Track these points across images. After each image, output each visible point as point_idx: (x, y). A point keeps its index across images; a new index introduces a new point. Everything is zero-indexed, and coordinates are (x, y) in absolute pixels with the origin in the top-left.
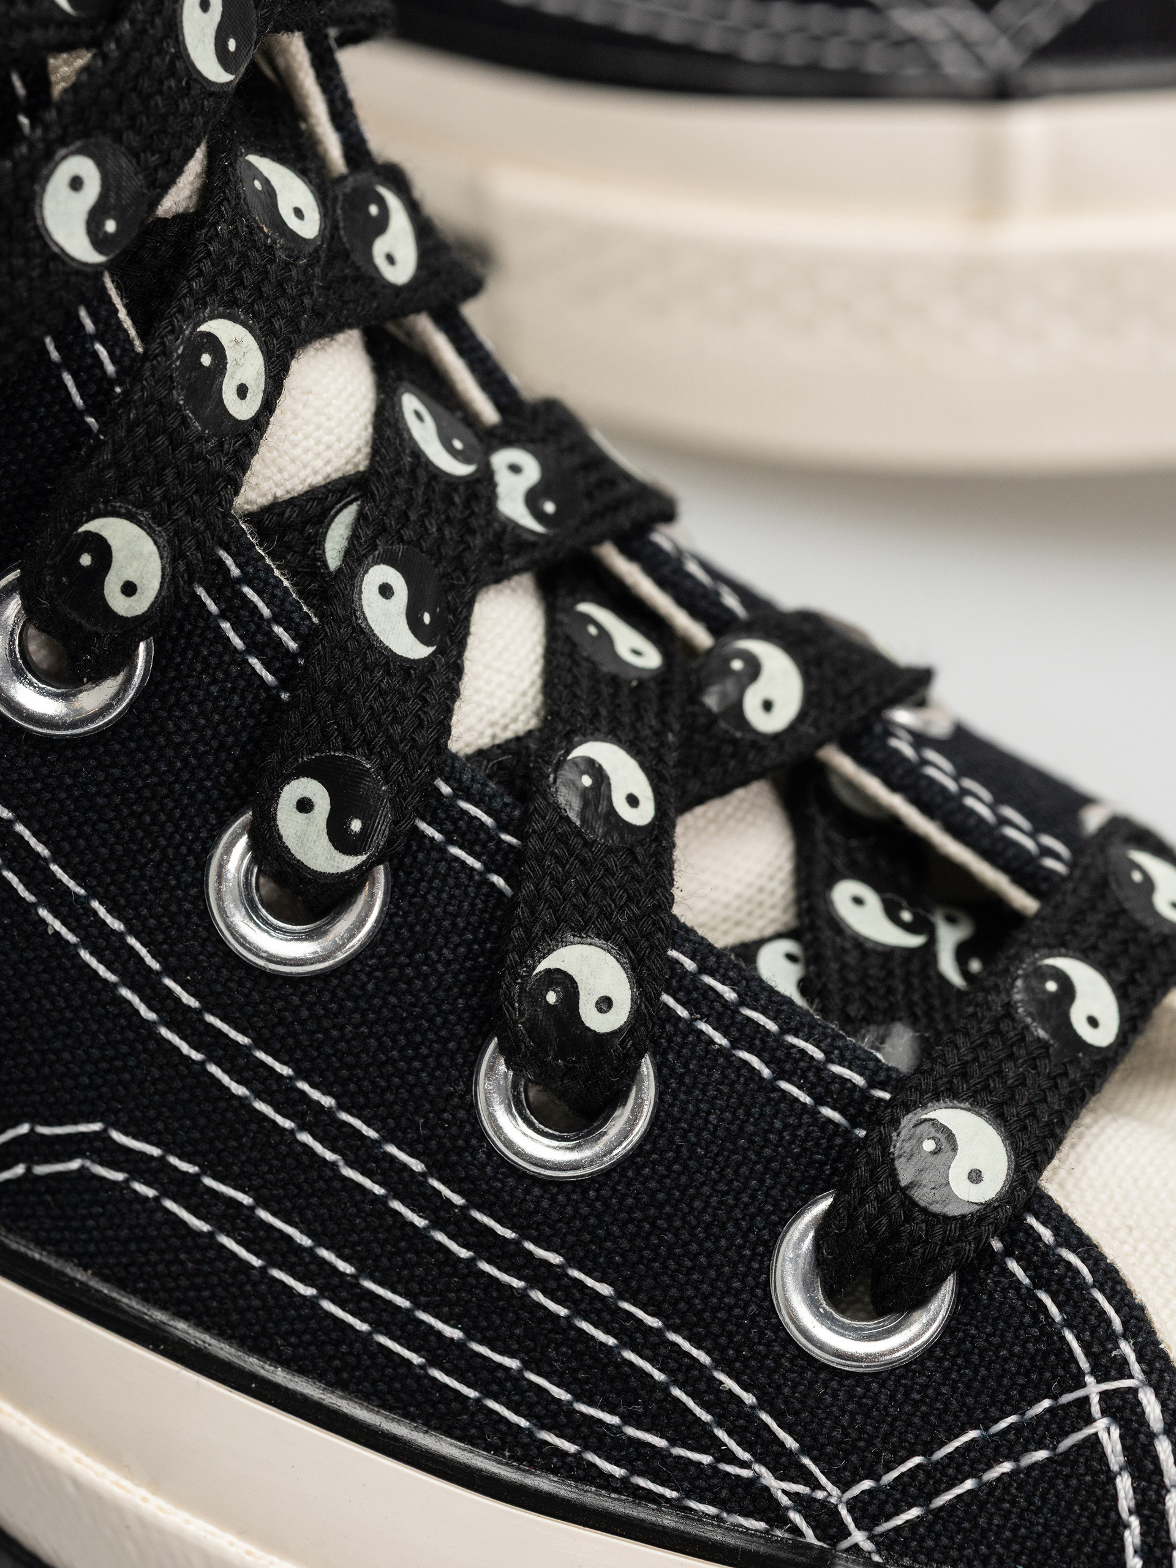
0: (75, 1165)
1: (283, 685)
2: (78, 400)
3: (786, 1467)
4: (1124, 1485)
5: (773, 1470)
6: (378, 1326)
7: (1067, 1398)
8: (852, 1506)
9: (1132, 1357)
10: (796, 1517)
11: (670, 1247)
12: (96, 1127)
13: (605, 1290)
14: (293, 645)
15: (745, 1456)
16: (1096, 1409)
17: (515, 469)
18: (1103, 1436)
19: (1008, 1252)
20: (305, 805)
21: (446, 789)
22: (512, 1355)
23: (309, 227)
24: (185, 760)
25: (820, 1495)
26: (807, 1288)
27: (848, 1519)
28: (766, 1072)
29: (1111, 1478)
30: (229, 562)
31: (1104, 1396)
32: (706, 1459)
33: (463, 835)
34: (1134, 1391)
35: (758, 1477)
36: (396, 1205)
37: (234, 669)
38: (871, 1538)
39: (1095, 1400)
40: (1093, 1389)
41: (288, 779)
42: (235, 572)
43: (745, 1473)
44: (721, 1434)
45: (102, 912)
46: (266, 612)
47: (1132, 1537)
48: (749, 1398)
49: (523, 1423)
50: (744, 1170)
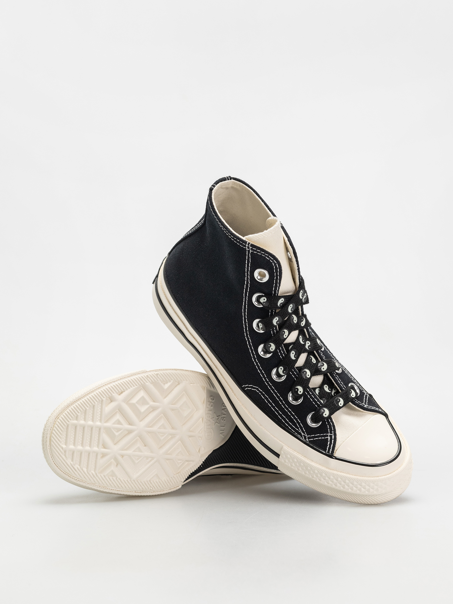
0: (255, 390)
1: (282, 359)
2: (272, 333)
3: (304, 432)
4: (329, 442)
5: (302, 432)
6: (275, 411)
7: (327, 434)
8: (308, 437)
9: (333, 433)
10: (303, 436)
11: (300, 412)
12: (258, 387)
13: (294, 414)
14: (284, 356)
15: (301, 430)
16: (329, 436)
17: (308, 343)
18: (329, 438)
19: (326, 421)
20: (281, 369)
21: (293, 370)
22: (285, 417)
23: (295, 322)
24: (273, 362)
25: (305, 435)
26: (310, 419)
27: (307, 438)
28: (312, 401)
29: (328, 441)
30: (281, 348)
31: (330, 435)
32: (298, 430)
33: (293, 374)
34: (332, 435)
35: (301, 432)
36: (279, 402)
37: (279, 356)
38: (308, 440)
39: (329, 435)
40: (329, 434)
41: (280, 366)
42: (281, 349)
43: (300, 432)
44: (299, 428)
45: (263, 371)
46: (283, 353)
47: (328, 447)
48: (302, 426)
49: (284, 422)
50: (308, 408)
